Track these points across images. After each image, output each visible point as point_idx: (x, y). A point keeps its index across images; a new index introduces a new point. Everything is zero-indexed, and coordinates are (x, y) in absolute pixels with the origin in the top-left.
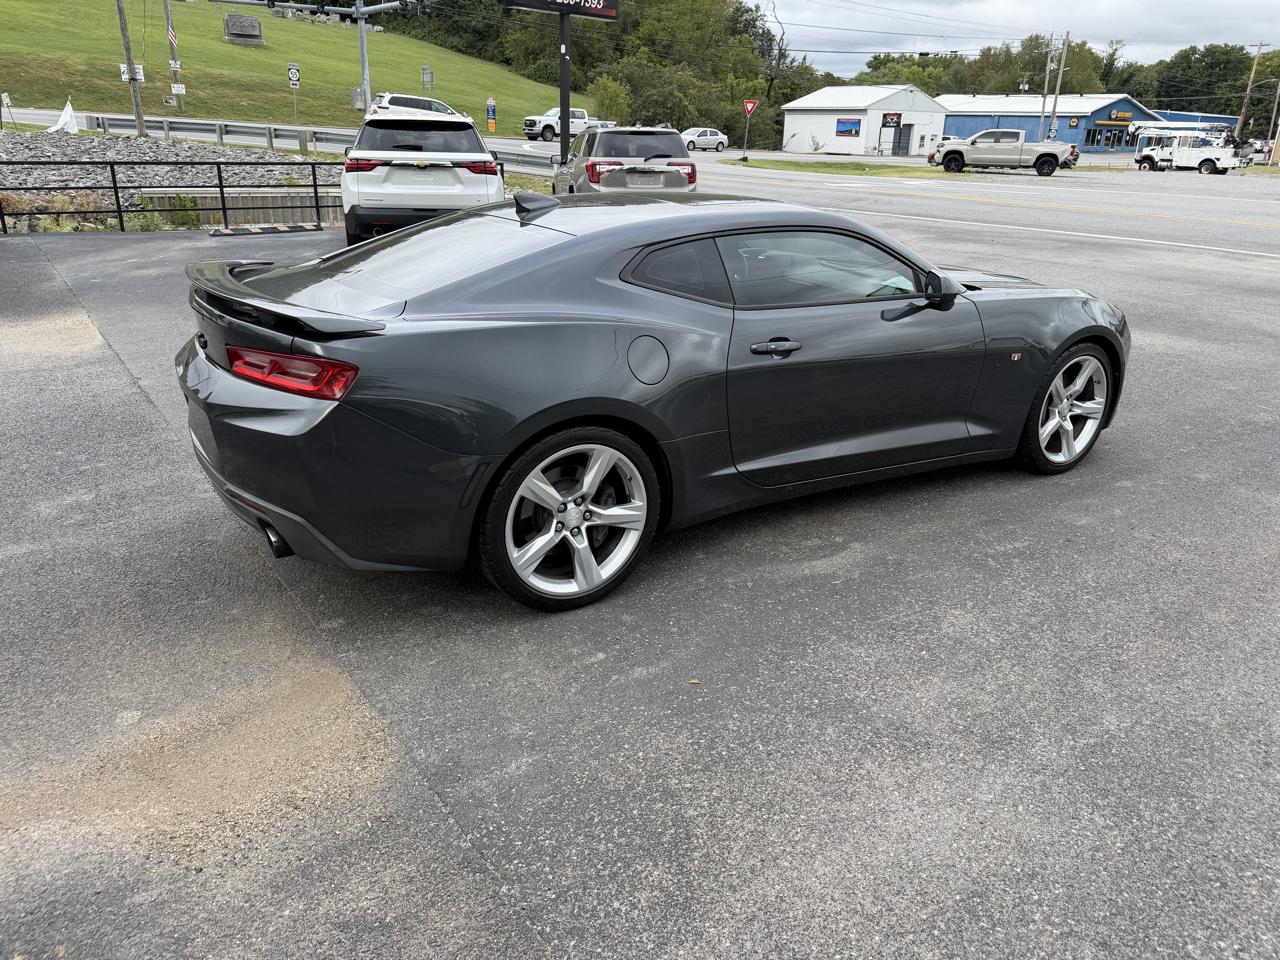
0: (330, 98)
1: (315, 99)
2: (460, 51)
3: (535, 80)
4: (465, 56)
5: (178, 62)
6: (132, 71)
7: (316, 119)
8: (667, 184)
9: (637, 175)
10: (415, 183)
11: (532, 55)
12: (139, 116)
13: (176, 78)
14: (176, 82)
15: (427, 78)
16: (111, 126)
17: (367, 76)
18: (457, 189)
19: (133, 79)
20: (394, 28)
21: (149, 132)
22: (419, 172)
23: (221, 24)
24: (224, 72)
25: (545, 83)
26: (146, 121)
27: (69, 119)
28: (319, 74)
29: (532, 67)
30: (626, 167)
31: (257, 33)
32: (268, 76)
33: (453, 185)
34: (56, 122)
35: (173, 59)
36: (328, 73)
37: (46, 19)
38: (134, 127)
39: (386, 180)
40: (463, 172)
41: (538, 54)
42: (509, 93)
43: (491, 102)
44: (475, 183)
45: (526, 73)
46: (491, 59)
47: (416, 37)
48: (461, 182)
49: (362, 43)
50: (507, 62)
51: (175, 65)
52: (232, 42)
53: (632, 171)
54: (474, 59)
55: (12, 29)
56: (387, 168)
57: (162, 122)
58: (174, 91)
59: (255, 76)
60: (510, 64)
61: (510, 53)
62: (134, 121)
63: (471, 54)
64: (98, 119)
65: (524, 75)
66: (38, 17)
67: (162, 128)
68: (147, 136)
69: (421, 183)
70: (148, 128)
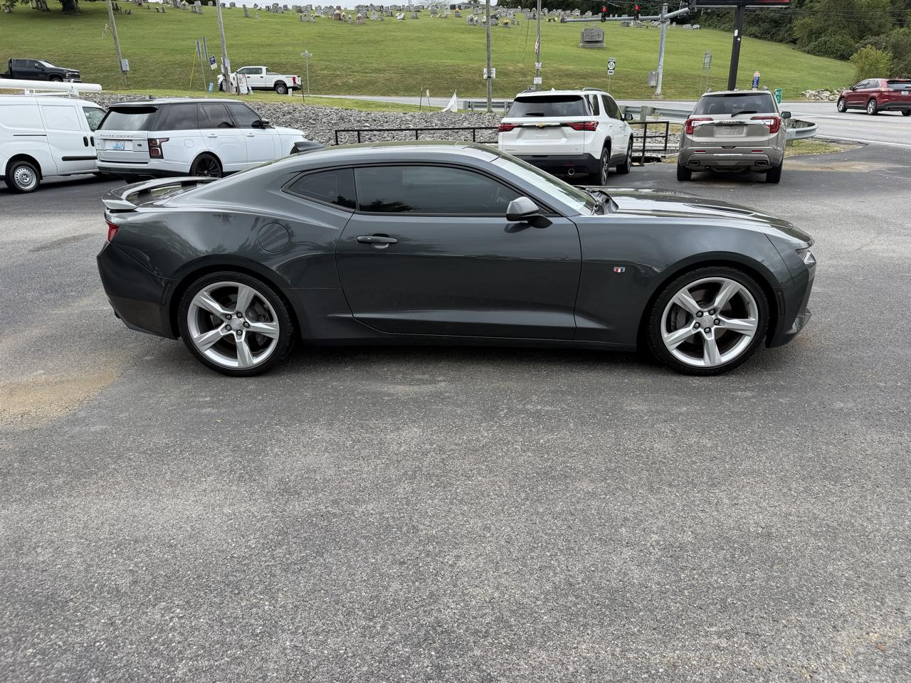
0: (635, 80)
1: (625, 81)
2: (756, 37)
3: (814, 54)
4: (760, 41)
5: (541, 64)
6: (489, 72)
7: (622, 95)
8: (749, 135)
9: (724, 127)
10: (537, 138)
11: (815, 34)
12: (489, 100)
13: (538, 74)
14: (537, 76)
15: (707, 60)
16: (476, 106)
17: (661, 63)
18: (563, 141)
19: (489, 77)
20: (709, 25)
21: (493, 109)
22: (539, 131)
23: (579, 35)
24: (570, 67)
25: (822, 56)
26: (493, 103)
27: (453, 103)
28: (634, 63)
29: (812, 44)
30: (716, 121)
31: (600, 39)
32: (598, 68)
33: (560, 138)
34: (447, 105)
35: (538, 61)
36: (639, 62)
37: (480, 43)
38: (485, 107)
39: (519, 136)
40: (569, 130)
41: (820, 34)
42: (783, 66)
43: (757, 74)
44: (577, 137)
45: (807, 48)
46: (781, 41)
47: (724, 29)
48: (566, 137)
49: (662, 38)
50: (794, 42)
51: (538, 65)
52: (583, 47)
53: (720, 125)
54: (768, 42)
55: (461, 51)
56: (520, 129)
57: (503, 103)
58: (535, 82)
59: (589, 68)
60: (795, 43)
61: (797, 35)
62: (486, 103)
63: (765, 39)
64: (469, 102)
65: (804, 51)
66: (477, 43)
67: (503, 107)
68: (491, 112)
69: (540, 138)
70: (494, 107)
